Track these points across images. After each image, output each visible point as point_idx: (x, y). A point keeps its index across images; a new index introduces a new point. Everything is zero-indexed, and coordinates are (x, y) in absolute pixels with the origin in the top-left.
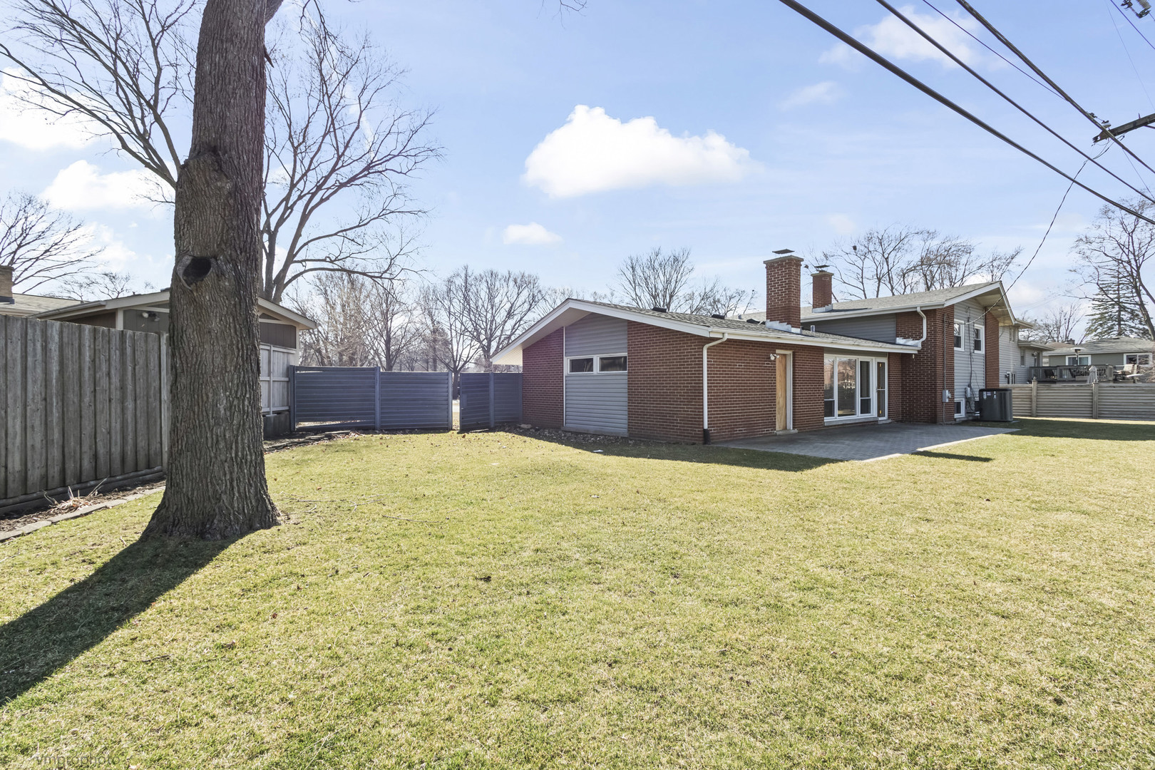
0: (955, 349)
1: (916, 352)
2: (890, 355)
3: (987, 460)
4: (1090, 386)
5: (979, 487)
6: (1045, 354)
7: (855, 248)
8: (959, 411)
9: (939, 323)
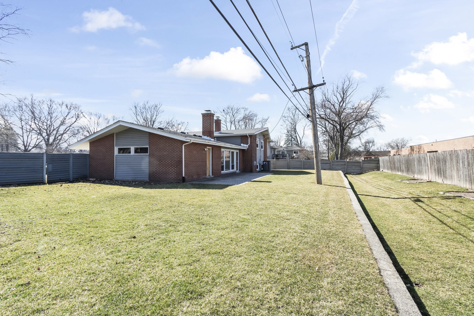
0: (257, 148)
1: (247, 149)
2: (239, 149)
3: (270, 182)
4: (287, 160)
5: (271, 190)
6: (276, 150)
7: (224, 110)
8: (258, 168)
9: (253, 139)
